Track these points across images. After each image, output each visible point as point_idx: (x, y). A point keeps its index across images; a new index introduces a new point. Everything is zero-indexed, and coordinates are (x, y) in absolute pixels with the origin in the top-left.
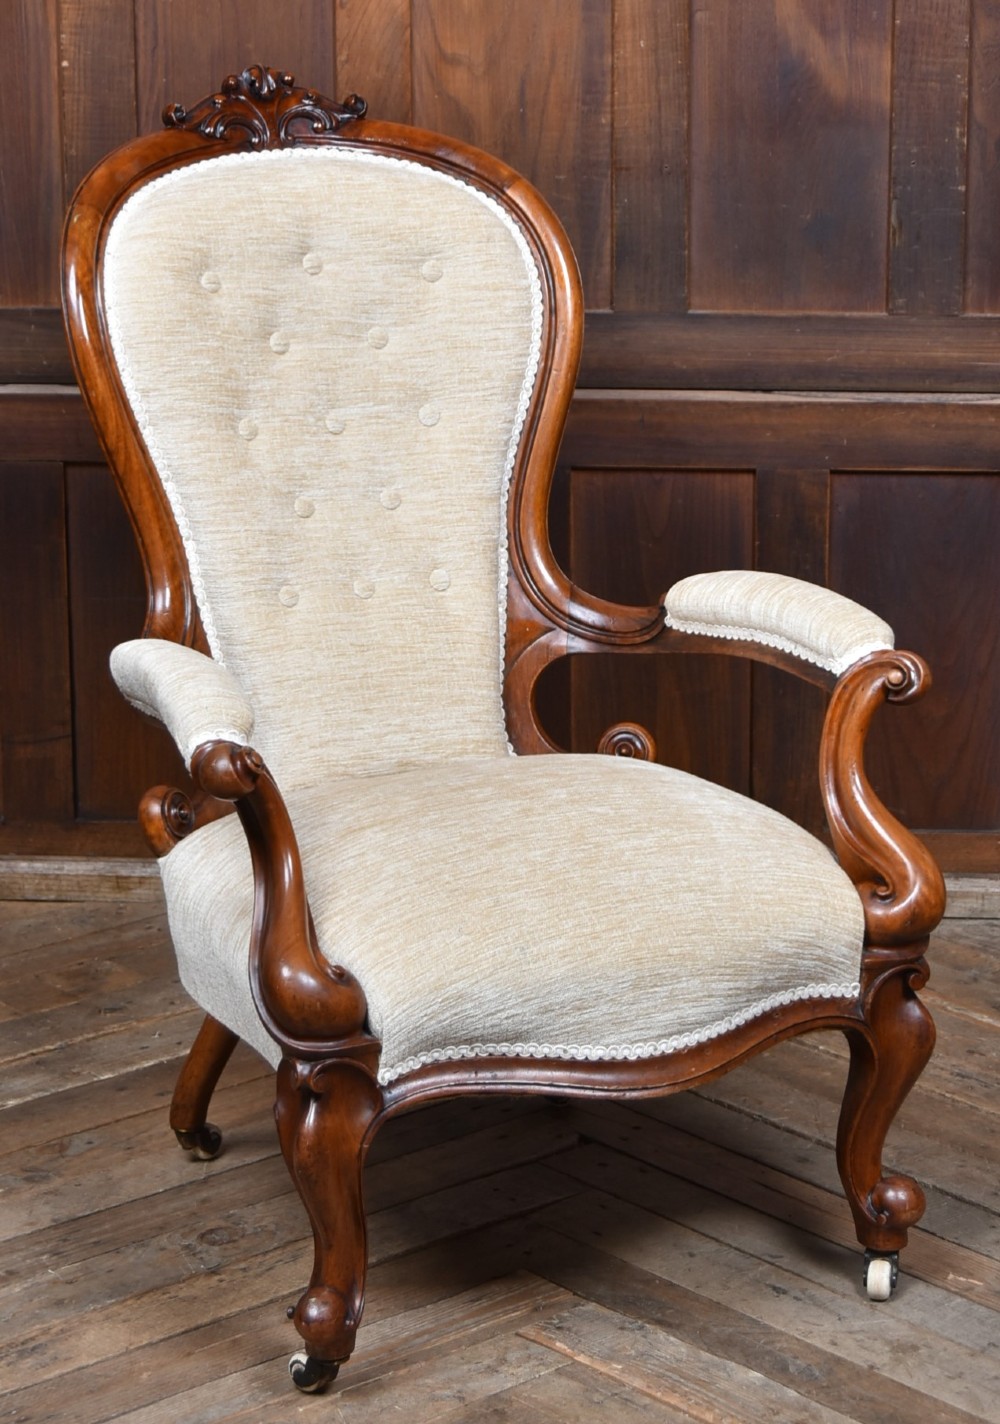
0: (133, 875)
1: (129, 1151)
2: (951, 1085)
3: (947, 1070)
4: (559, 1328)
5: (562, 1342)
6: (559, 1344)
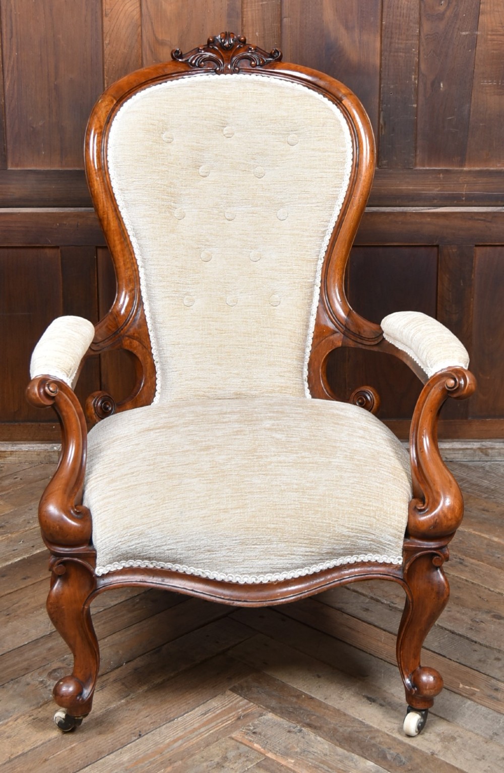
0: (7, 450)
1: (8, 617)
4: (254, 733)
5: (257, 743)
6: (255, 745)
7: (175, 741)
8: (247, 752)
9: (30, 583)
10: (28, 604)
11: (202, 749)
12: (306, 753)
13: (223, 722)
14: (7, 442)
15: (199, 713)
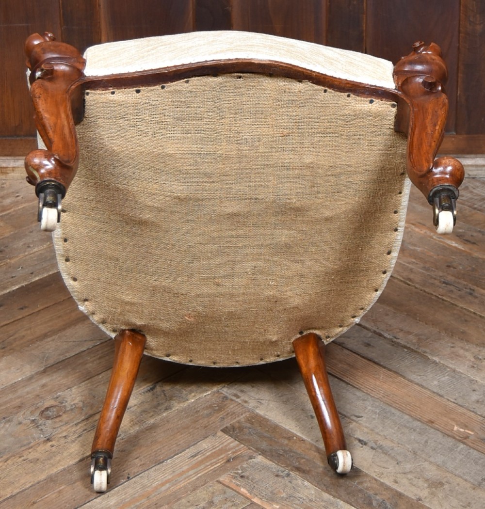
0: (9, 166)
1: (3, 350)
2: (441, 290)
3: (438, 280)
4: (242, 477)
5: (244, 488)
6: (242, 490)
7: (163, 484)
8: (233, 497)
9: (27, 314)
10: (24, 336)
11: (189, 492)
12: (292, 498)
13: (212, 465)
14: (8, 158)
15: (189, 455)
